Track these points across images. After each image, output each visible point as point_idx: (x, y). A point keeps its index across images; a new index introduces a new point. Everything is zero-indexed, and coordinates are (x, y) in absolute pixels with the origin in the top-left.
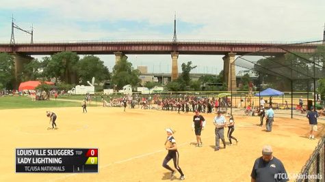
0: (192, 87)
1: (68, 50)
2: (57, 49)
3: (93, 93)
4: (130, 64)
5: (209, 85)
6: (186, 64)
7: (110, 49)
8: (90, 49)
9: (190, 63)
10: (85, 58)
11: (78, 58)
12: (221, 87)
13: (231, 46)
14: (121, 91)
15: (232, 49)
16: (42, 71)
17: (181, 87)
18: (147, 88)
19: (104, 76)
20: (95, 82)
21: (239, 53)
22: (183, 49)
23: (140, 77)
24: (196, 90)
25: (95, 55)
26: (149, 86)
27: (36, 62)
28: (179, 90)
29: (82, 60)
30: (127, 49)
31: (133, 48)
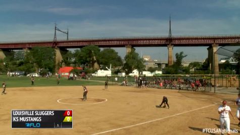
0: (184, 71)
1: (92, 44)
2: (85, 44)
3: (110, 76)
4: (138, 54)
5: (197, 69)
6: (179, 54)
7: (122, 43)
8: (107, 43)
9: (182, 53)
10: (104, 50)
11: (99, 50)
12: (206, 71)
13: (214, 39)
14: (130, 74)
15: (214, 42)
16: (74, 59)
17: (175, 71)
18: (150, 72)
19: (118, 63)
20: (112, 67)
21: (220, 45)
22: (177, 42)
23: (145, 64)
24: (186, 74)
25: (112, 48)
26: (151, 70)
27: (71, 53)
28: (173, 74)
29: (102, 51)
30: (135, 43)
31: (140, 42)
